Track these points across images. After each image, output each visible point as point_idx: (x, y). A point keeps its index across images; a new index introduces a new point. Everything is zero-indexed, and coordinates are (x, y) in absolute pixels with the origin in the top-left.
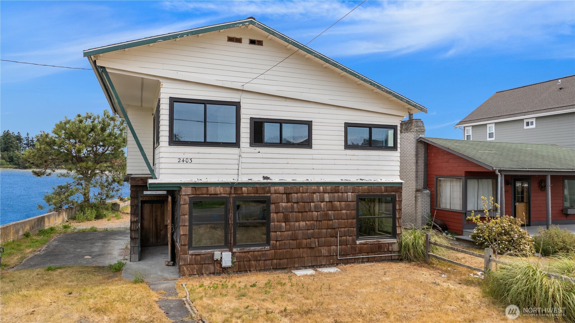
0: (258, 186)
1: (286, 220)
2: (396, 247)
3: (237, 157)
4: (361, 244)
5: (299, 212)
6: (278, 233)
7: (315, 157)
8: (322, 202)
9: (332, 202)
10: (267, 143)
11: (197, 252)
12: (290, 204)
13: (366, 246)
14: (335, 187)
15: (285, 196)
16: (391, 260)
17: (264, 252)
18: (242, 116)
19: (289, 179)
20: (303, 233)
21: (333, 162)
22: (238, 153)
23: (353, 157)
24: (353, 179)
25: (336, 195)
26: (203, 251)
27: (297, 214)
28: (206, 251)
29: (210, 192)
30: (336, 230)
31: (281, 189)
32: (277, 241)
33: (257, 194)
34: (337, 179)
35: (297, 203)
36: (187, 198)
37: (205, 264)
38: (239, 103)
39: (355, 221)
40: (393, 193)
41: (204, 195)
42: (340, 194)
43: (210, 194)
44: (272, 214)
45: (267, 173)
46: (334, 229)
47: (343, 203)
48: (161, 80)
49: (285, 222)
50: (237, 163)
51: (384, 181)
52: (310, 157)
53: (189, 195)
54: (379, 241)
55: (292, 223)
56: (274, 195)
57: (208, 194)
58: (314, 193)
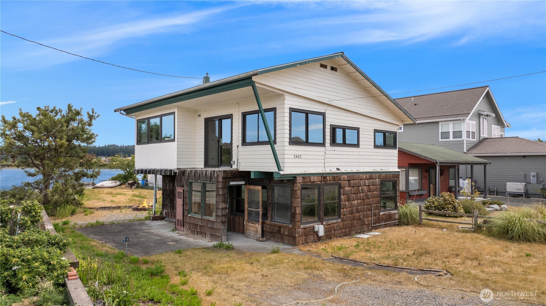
0: (335, 175)
1: (349, 200)
2: (397, 216)
3: (323, 154)
4: (382, 215)
5: (354, 194)
6: (345, 209)
7: (361, 153)
8: (365, 186)
9: (369, 186)
10: (338, 144)
11: (305, 226)
12: (350, 188)
13: (384, 216)
14: (371, 175)
15: (347, 182)
16: (395, 225)
17: (338, 224)
18: (327, 123)
19: (349, 171)
20: (356, 208)
21: (368, 157)
22: (324, 151)
23: (378, 154)
24: (378, 170)
25: (371, 180)
26: (308, 225)
27: (353, 195)
28: (310, 225)
29: (311, 181)
30: (371, 205)
31: (346, 177)
32: (344, 215)
33: (335, 181)
34: (371, 170)
35: (353, 187)
36: (299, 185)
37: (309, 235)
38: (325, 113)
39: (379, 198)
40: (396, 179)
41: (308, 183)
42: (373, 180)
43: (311, 182)
44: (342, 196)
45: (338, 165)
46: (370, 205)
47: (374, 186)
48: (285, 94)
49: (348, 201)
50: (324, 158)
51: (391, 170)
52: (358, 153)
53: (300, 183)
54: (390, 212)
55: (351, 202)
56: (342, 182)
57: (310, 182)
58: (361, 180)
